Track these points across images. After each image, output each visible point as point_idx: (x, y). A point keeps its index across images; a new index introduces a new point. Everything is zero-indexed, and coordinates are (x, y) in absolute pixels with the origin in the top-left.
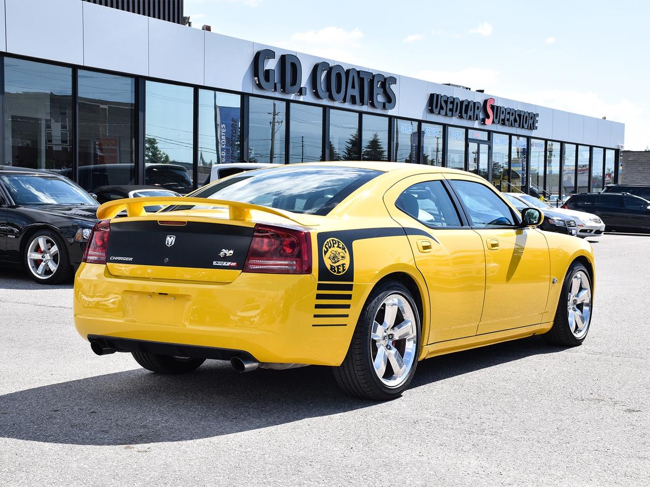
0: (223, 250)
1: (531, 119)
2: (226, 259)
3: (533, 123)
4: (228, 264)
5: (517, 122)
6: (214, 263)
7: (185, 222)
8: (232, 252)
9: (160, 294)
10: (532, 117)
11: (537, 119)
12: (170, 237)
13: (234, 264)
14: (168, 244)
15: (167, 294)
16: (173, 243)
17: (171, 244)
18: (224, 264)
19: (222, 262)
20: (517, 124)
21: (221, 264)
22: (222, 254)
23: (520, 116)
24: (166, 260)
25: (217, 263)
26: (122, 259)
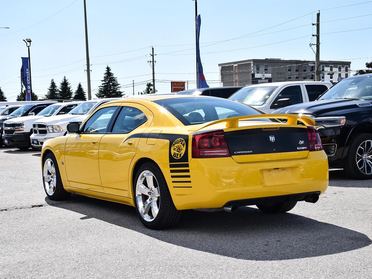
0: (300, 141)
2: (302, 145)
4: (304, 148)
8: (303, 141)
12: (272, 137)
13: (306, 148)
14: (272, 140)
17: (274, 140)
24: (274, 150)
25: (299, 148)
26: (244, 152)
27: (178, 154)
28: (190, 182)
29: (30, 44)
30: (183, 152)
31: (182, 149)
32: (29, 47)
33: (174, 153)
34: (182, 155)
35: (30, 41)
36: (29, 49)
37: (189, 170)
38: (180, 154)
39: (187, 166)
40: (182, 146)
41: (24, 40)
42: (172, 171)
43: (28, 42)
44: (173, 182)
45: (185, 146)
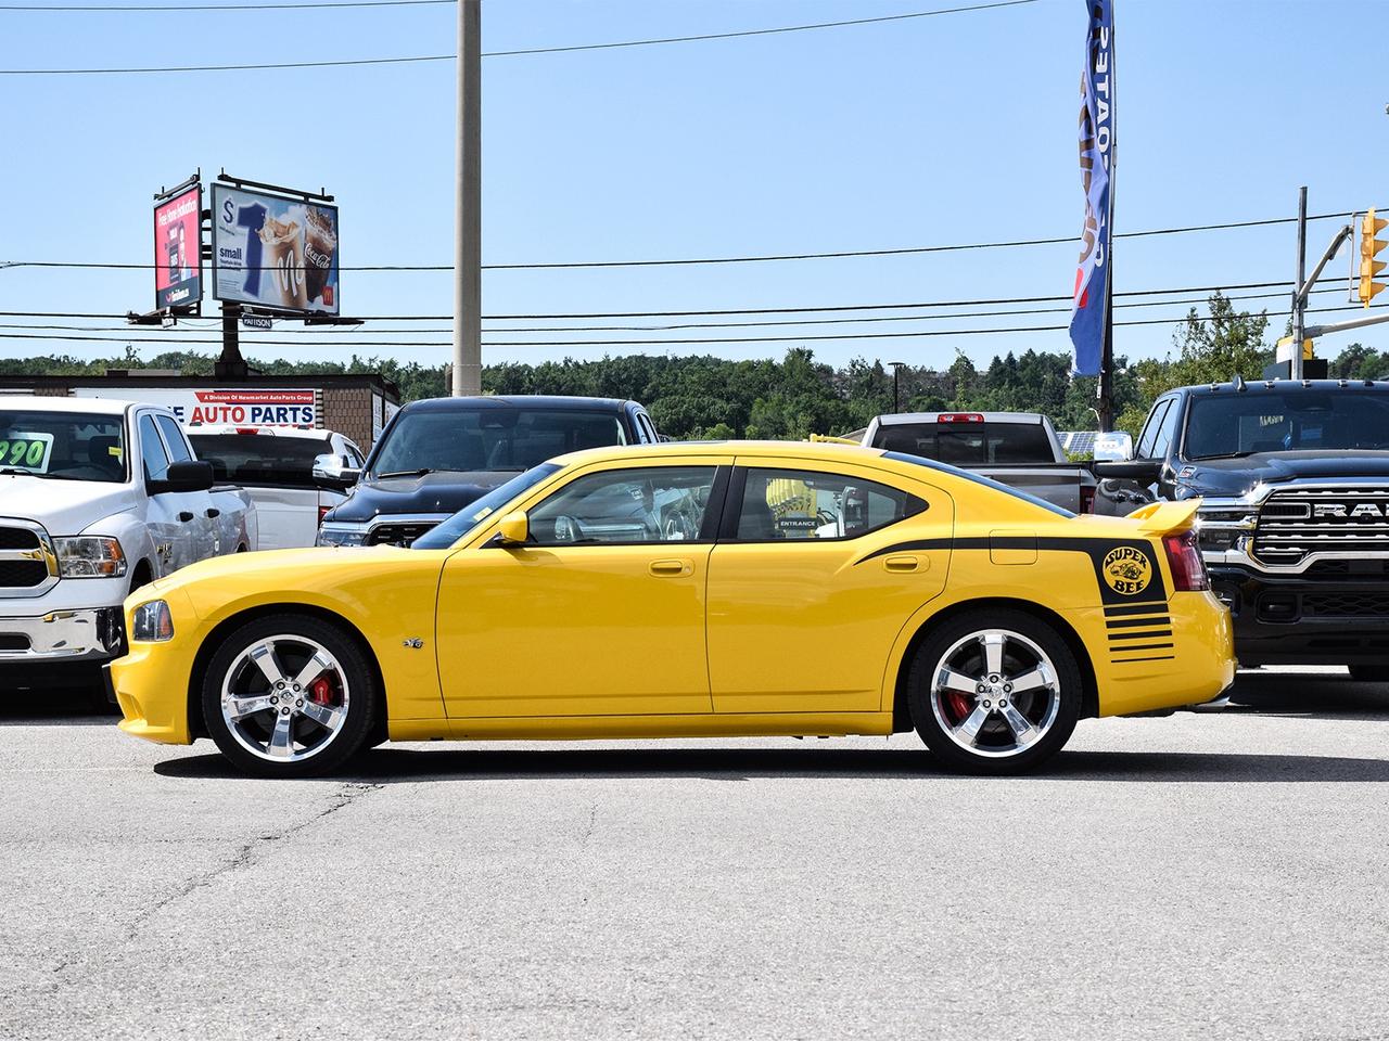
27: (1129, 584)
28: (1171, 645)
30: (1146, 577)
31: (1141, 572)
33: (1117, 582)
34: (1145, 585)
37: (1168, 618)
38: (1138, 584)
39: (1165, 608)
40: (1140, 567)
42: (1110, 625)
44: (1112, 649)
45: (1148, 563)
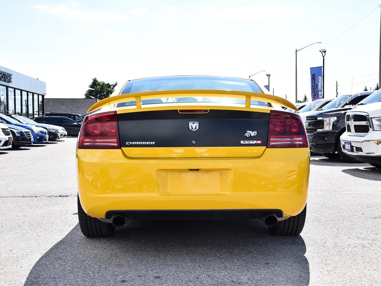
0: (248, 131)
1: (9, 77)
2: (251, 138)
3: (10, 79)
4: (254, 142)
5: (3, 78)
6: (242, 142)
7: (208, 110)
8: (256, 132)
9: (191, 170)
10: (9, 76)
11: (12, 77)
12: (194, 123)
13: (259, 142)
14: (192, 128)
15: (198, 170)
16: (197, 128)
17: (195, 128)
18: (251, 142)
19: (249, 141)
20: (3, 79)
21: (248, 143)
22: (247, 135)
23: (4, 74)
24: (194, 142)
25: (244, 142)
26: (141, 144)
29: (325, 54)
32: (324, 56)
35: (325, 52)
36: (324, 59)
41: (320, 51)
43: (323, 52)
